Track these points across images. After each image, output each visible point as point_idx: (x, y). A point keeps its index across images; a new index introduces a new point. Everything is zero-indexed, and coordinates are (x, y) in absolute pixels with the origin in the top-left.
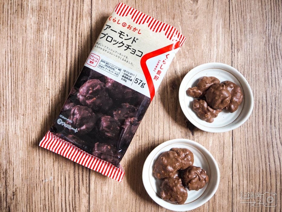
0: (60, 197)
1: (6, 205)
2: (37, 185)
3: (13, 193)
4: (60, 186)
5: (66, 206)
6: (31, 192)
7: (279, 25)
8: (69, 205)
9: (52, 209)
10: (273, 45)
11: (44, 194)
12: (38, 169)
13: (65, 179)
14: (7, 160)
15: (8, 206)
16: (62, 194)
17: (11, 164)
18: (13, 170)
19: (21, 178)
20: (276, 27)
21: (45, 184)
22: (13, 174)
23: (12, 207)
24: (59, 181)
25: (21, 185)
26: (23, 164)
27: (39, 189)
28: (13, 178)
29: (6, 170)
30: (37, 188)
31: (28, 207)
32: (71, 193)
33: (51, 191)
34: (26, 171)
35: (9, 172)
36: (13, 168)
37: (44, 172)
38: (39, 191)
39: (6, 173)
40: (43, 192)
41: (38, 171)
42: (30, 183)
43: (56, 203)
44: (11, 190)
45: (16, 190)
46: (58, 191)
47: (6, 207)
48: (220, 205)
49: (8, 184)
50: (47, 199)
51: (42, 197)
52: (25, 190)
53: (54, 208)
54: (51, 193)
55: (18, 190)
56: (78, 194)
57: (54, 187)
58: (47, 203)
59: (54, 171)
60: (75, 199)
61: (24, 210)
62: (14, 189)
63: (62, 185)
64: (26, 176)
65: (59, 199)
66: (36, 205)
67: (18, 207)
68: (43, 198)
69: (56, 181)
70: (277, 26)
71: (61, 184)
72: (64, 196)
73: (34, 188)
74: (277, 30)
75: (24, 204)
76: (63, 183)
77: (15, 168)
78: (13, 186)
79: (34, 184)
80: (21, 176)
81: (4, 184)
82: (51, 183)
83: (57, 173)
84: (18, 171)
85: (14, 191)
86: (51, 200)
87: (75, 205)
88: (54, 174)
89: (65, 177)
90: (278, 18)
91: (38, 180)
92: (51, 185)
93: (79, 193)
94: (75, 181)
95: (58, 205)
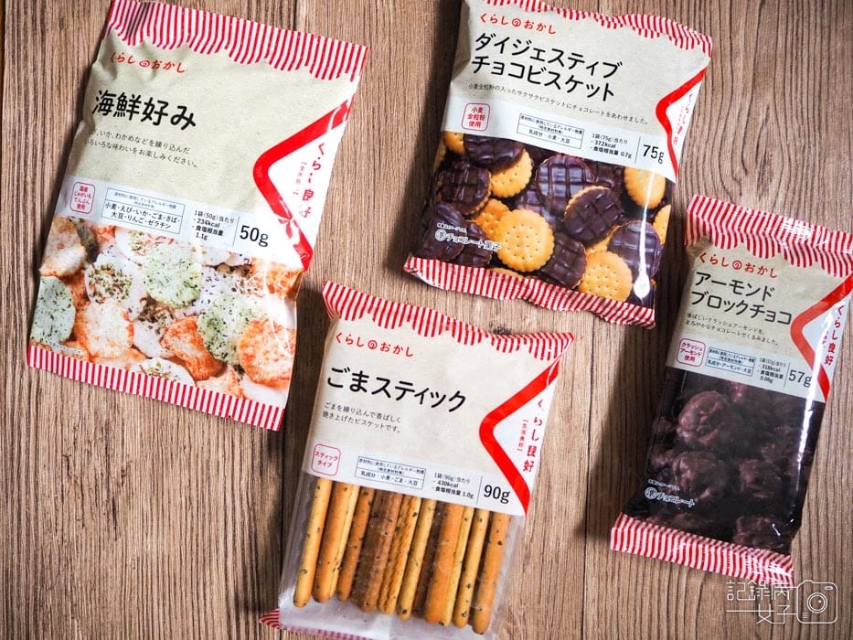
0: (222, 482)
1: (108, 496)
2: (174, 457)
3: (122, 471)
4: (221, 460)
5: (233, 502)
6: (160, 471)
7: (704, 123)
8: (241, 499)
9: (204, 506)
10: (689, 165)
11: (187, 476)
12: (175, 422)
13: (233, 446)
14: (109, 402)
15: (111, 497)
16: (225, 476)
17: (119, 412)
18: (123, 424)
19: (138, 441)
20: (697, 126)
21: (190, 455)
22: (123, 431)
23: (120, 501)
24: (220, 450)
25: (138, 456)
26: (144, 411)
27: (178, 464)
28: (123, 440)
29: (108, 424)
30: (172, 462)
31: (154, 501)
32: (244, 475)
33: (202, 469)
34: (149, 427)
35: (113, 428)
36: (123, 419)
37: (187, 429)
38: (178, 468)
39: (107, 430)
40: (187, 472)
41: (175, 427)
42: (158, 452)
43: (213, 494)
44: (117, 464)
45: (128, 466)
46: (218, 470)
47: (108, 501)
48: (560, 509)
49: (111, 452)
50: (194, 485)
51: (183, 480)
52: (149, 464)
53: (210, 505)
54: (202, 474)
55: (133, 466)
56: (259, 476)
57: (208, 461)
58: (194, 493)
59: (209, 427)
60: (252, 488)
61: (145, 509)
62: (125, 464)
63: (227, 457)
64: (150, 437)
65: (218, 486)
66: (172, 498)
67: (134, 500)
68: (185, 483)
69: (213, 449)
70: (700, 124)
71: (224, 456)
72: (229, 481)
73: (167, 463)
74: (699, 133)
75: (144, 495)
76: (227, 455)
77: (126, 420)
78: (123, 457)
79: (166, 454)
80: (138, 436)
81: (103, 452)
82: (203, 453)
83: (216, 432)
84: (133, 425)
85: (125, 468)
86: (203, 487)
87: (253, 499)
88: (209, 434)
89: (233, 442)
90: (703, 108)
91: (174, 446)
92: (202, 458)
93: (261, 475)
94: (253, 450)
95: (216, 501)
